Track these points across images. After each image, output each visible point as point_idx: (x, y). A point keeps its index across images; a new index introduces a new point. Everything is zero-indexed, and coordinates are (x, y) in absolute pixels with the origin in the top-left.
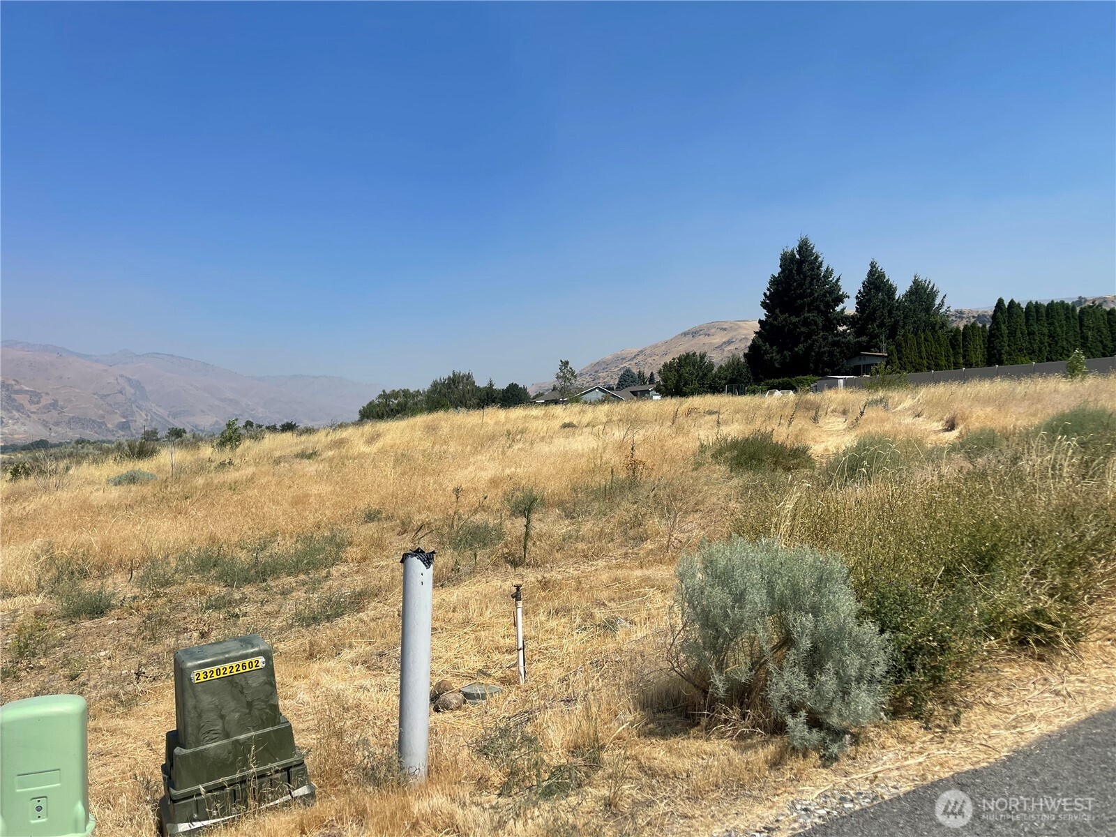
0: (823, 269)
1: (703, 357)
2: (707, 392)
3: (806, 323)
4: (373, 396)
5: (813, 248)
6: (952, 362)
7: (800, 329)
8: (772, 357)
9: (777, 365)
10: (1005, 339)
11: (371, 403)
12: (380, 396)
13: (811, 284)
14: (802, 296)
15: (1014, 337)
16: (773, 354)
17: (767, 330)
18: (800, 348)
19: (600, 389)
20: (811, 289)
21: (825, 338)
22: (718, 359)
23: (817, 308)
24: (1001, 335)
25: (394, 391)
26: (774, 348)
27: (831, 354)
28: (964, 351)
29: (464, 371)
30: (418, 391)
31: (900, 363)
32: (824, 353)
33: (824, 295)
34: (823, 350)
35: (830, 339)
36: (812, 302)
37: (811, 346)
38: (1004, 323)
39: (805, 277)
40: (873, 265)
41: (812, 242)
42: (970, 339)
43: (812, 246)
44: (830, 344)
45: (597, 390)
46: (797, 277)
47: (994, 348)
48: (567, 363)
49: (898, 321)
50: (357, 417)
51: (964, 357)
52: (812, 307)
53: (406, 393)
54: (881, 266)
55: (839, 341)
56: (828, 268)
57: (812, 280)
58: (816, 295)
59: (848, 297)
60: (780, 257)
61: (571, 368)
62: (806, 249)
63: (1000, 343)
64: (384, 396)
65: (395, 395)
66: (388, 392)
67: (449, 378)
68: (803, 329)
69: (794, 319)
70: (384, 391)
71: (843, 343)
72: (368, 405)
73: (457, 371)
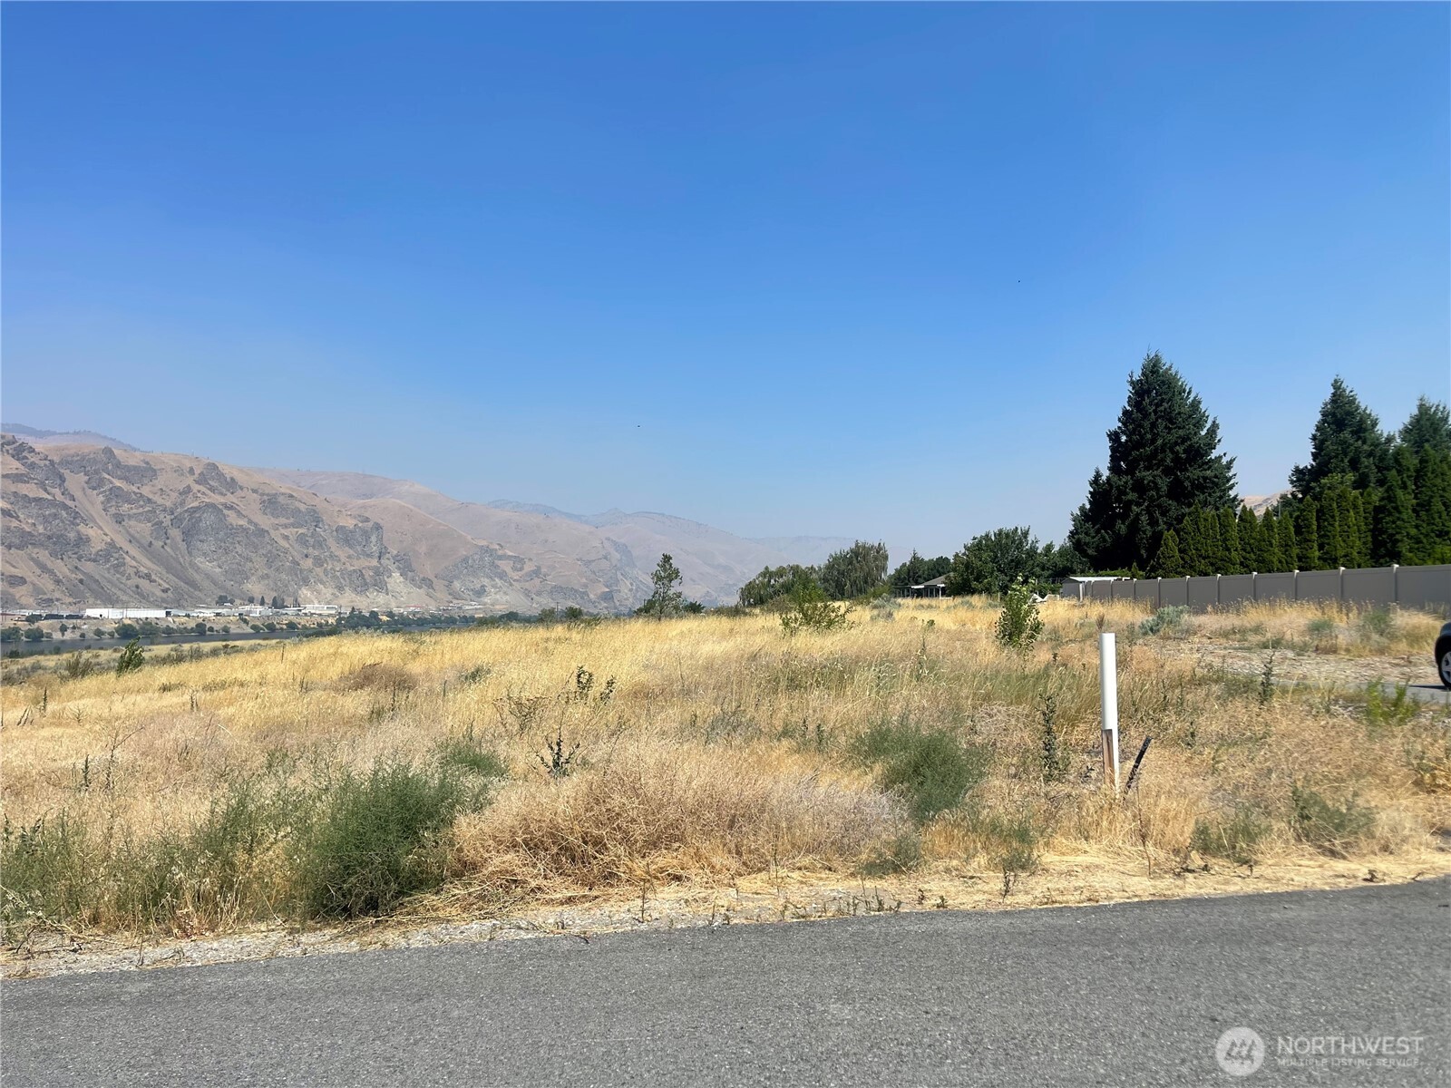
4: (751, 573)
6: (1294, 555)
10: (1405, 516)
12: (761, 575)
15: (1427, 511)
25: (779, 567)
28: (1320, 537)
29: (872, 541)
30: (812, 567)
40: (1337, 385)
47: (1382, 532)
50: (734, 600)
51: (1321, 547)
53: (795, 570)
62: (1156, 372)
63: (1394, 522)
64: (767, 573)
65: (781, 572)
66: (773, 569)
67: (852, 550)
70: (767, 568)
72: (746, 586)
73: (861, 541)
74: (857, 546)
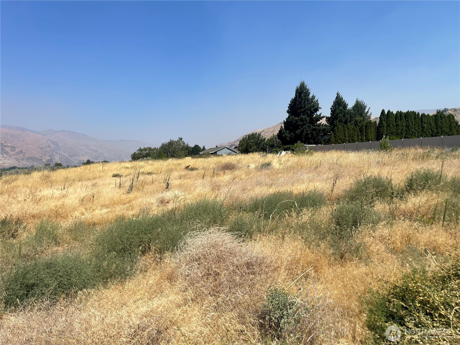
0: (311, 96)
1: (260, 135)
2: (261, 151)
3: (301, 120)
4: (135, 150)
5: (306, 86)
6: (360, 138)
7: (299, 122)
8: (286, 136)
9: (288, 139)
10: (385, 128)
11: (134, 153)
12: (138, 150)
13: (305, 102)
14: (300, 108)
15: (389, 127)
16: (287, 134)
17: (288, 124)
18: (298, 132)
20: (305, 105)
21: (309, 127)
22: (267, 136)
23: (307, 113)
24: (383, 126)
25: (145, 148)
26: (287, 131)
27: (312, 134)
28: (365, 134)
30: (155, 148)
31: (335, 139)
32: (309, 134)
33: (311, 108)
34: (308, 132)
35: (312, 128)
36: (305, 111)
37: (303, 130)
38: (385, 121)
39: (302, 100)
40: (338, 94)
41: (306, 84)
42: (369, 128)
43: (306, 85)
44: (312, 130)
45: (226, 148)
46: (298, 99)
47: (380, 132)
48: (181, 139)
49: (348, 119)
50: (130, 158)
51: (366, 136)
52: (304, 113)
53: (150, 149)
54: (341, 94)
55: (316, 128)
56: (313, 96)
57: (305, 101)
58: (306, 107)
59: (321, 108)
60: (295, 90)
61: (183, 141)
62: (304, 87)
63: (382, 130)
64: (140, 150)
65: (145, 149)
66: (142, 148)
67: (169, 142)
68: (300, 123)
69: (297, 118)
70: (140, 148)
71: (317, 129)
73: (172, 139)
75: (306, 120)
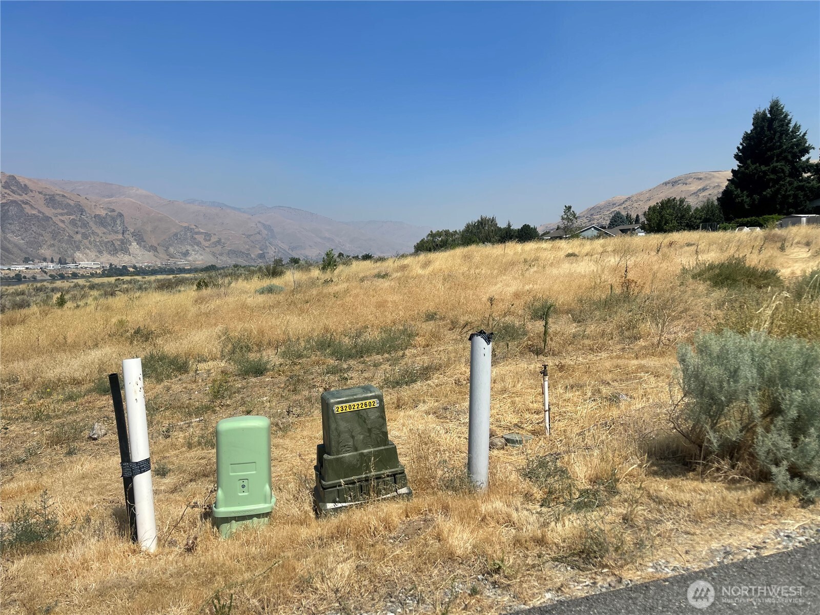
0: (792, 125)
1: (682, 201)
2: (684, 230)
3: (774, 171)
4: (423, 235)
5: (783, 108)
7: (769, 175)
8: (743, 200)
9: (747, 207)
11: (422, 240)
12: (429, 235)
13: (780, 137)
14: (771, 149)
16: (744, 198)
17: (738, 178)
18: (768, 192)
19: (595, 228)
20: (780, 143)
21: (791, 184)
22: (694, 203)
23: (785, 159)
25: (438, 231)
26: (745, 192)
27: (795, 196)
29: (489, 216)
30: (456, 231)
32: (789, 196)
33: (792, 147)
34: (788, 193)
35: (796, 184)
36: (781, 153)
37: (779, 190)
39: (775, 133)
41: (782, 102)
43: (782, 106)
44: (796, 188)
45: (592, 229)
46: (767, 133)
48: (570, 207)
50: (413, 250)
52: (780, 157)
53: (447, 233)
55: (803, 185)
56: (796, 125)
57: (782, 135)
58: (785, 147)
59: (814, 148)
60: (753, 116)
61: (573, 212)
62: (777, 109)
64: (432, 235)
65: (439, 234)
66: (434, 232)
67: (478, 221)
68: (772, 176)
69: (763, 168)
70: (431, 232)
71: (807, 187)
72: (420, 242)
73: (484, 216)
74: (481, 219)
75: (783, 171)
